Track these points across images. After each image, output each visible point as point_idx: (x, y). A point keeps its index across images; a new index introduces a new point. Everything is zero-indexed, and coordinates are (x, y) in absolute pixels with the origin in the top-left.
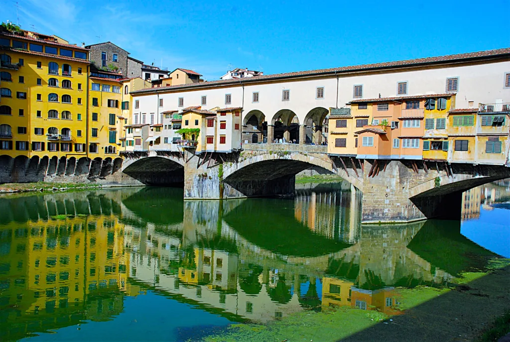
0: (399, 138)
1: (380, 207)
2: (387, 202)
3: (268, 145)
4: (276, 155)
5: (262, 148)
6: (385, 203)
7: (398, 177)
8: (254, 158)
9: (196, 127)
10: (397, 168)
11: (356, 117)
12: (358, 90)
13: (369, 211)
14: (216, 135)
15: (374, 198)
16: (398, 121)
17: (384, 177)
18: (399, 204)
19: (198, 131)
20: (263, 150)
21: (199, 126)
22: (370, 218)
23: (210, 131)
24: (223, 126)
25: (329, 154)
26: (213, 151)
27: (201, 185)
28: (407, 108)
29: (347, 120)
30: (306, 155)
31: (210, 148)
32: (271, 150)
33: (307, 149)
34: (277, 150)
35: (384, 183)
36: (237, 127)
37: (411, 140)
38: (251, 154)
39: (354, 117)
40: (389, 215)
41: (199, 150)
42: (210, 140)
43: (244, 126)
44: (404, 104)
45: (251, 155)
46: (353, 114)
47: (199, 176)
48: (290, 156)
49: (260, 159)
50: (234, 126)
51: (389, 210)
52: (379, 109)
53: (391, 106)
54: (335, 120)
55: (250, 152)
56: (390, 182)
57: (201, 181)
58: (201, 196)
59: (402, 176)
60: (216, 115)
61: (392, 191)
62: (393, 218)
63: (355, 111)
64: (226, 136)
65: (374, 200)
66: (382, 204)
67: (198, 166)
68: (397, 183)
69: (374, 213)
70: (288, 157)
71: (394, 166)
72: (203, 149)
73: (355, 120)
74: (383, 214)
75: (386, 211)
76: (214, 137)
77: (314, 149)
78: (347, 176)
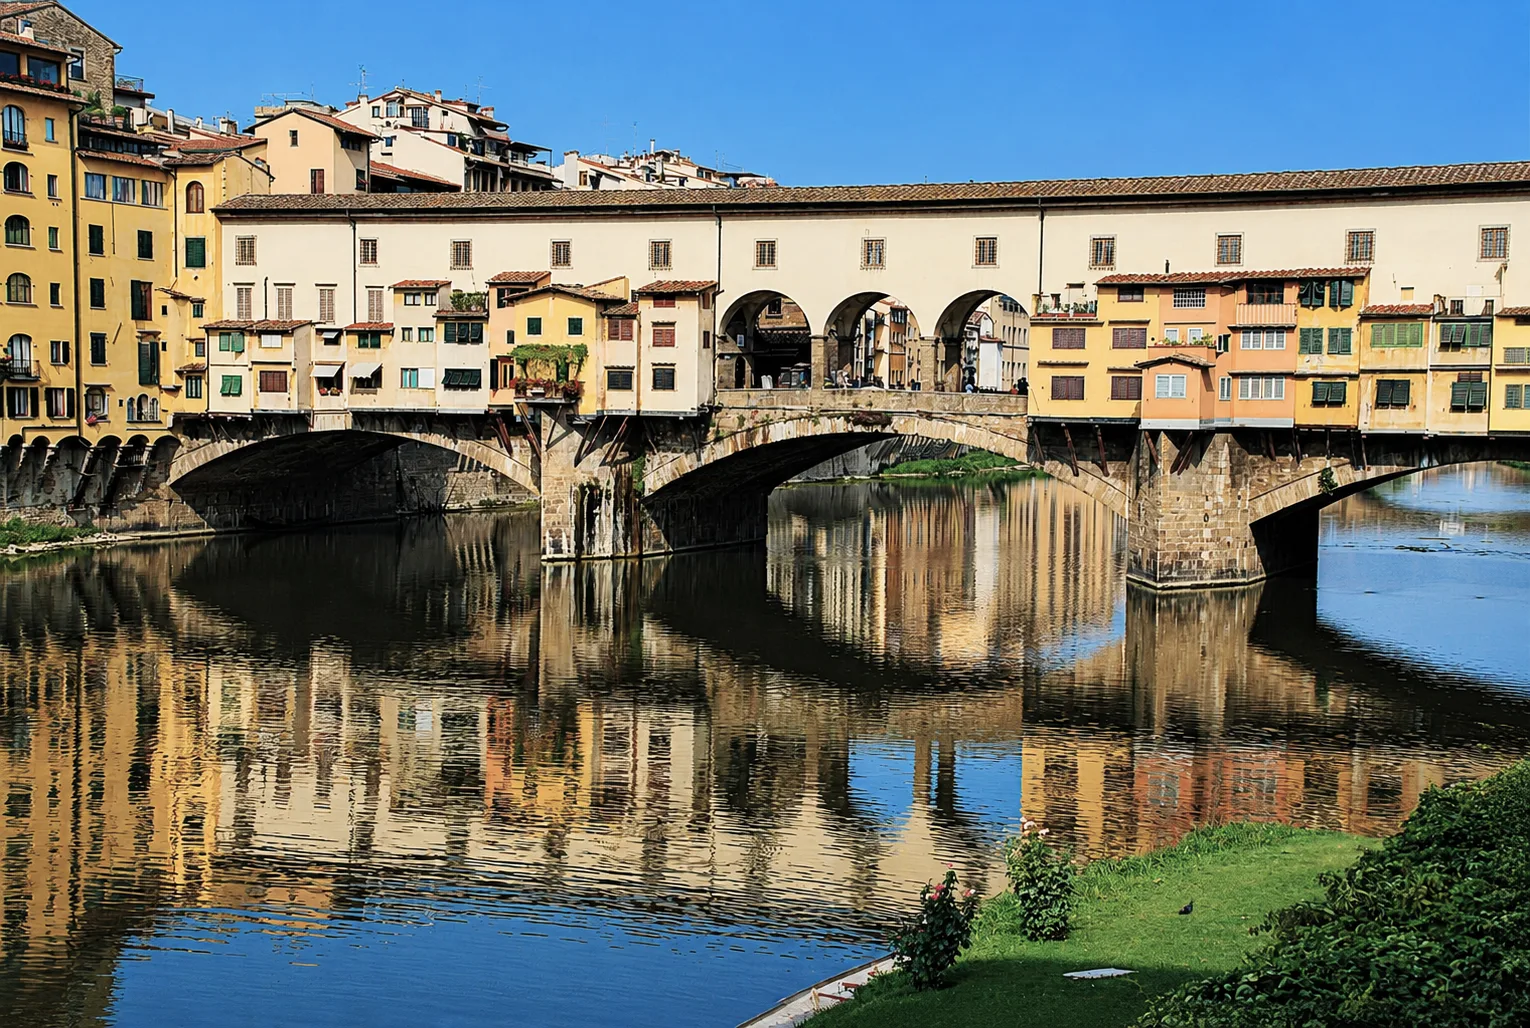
0: (1231, 375)
1: (1193, 548)
2: (1207, 533)
3: (815, 395)
4: (840, 422)
5: (792, 402)
6: (1204, 536)
7: (1229, 472)
8: (763, 429)
9: (573, 341)
10: (1226, 450)
11: (1111, 323)
13: (1171, 557)
14: (639, 363)
15: (1182, 525)
16: (1228, 332)
17: (1200, 473)
18: (1230, 539)
19: (581, 353)
21: (583, 339)
22: (1174, 574)
23: (621, 353)
24: (665, 338)
25: (1034, 418)
26: (630, 413)
28: (1250, 301)
29: (1088, 329)
31: (621, 403)
34: (844, 407)
35: (1199, 487)
36: (706, 340)
37: (1262, 382)
38: (752, 418)
39: (1106, 323)
40: (1212, 565)
41: (588, 408)
43: (721, 338)
44: (1242, 294)
45: (749, 422)
47: (581, 488)
49: (782, 432)
50: (702, 337)
51: (1211, 555)
52: (1177, 304)
53: (1212, 298)
54: (1051, 329)
55: (747, 414)
56: (1212, 484)
59: (1236, 471)
61: (1217, 505)
62: (1218, 572)
63: (1111, 308)
64: (676, 367)
65: (1183, 530)
66: (1197, 540)
67: (578, 461)
68: (1227, 486)
71: (1220, 447)
72: (599, 407)
73: (1108, 330)
74: (1200, 563)
75: (1205, 556)
76: (635, 371)
78: (1072, 474)
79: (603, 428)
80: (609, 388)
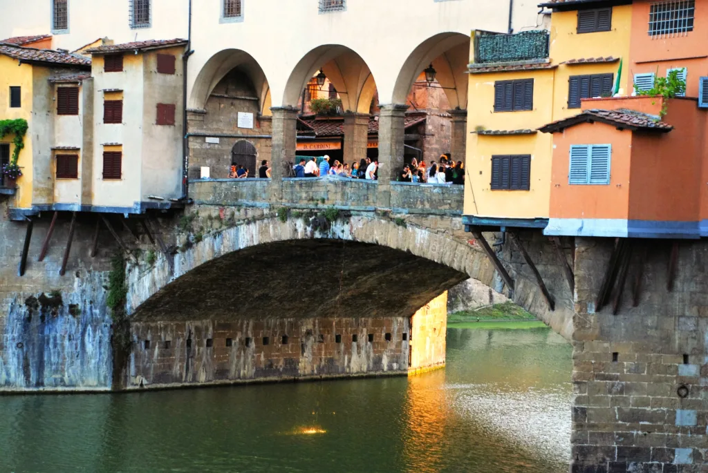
1: (653, 442)
3: (276, 186)
4: (300, 223)
5: (254, 197)
6: (678, 423)
8: (229, 234)
9: (12, 114)
13: (600, 455)
14: (89, 145)
15: (625, 401)
17: (666, 312)
20: (258, 203)
24: (113, 112)
25: (470, 217)
26: (76, 208)
27: (36, 337)
29: (537, 77)
30: (401, 223)
32: (285, 203)
33: (407, 202)
34: (303, 204)
36: (165, 114)
38: (219, 218)
39: (561, 67)
41: (25, 201)
42: (66, 165)
43: (196, 113)
45: (216, 224)
46: (558, 55)
47: (30, 302)
48: (346, 227)
49: (247, 236)
50: (154, 111)
54: (493, 81)
55: (214, 212)
57: (36, 323)
58: (33, 379)
60: (87, 68)
64: (123, 150)
65: (626, 409)
66: (661, 429)
69: (624, 466)
70: (342, 231)
72: (43, 201)
73: (563, 77)
74: (670, 470)
75: (682, 457)
76: (81, 154)
77: (430, 201)
78: (546, 306)
79: (53, 226)
80: (59, 176)
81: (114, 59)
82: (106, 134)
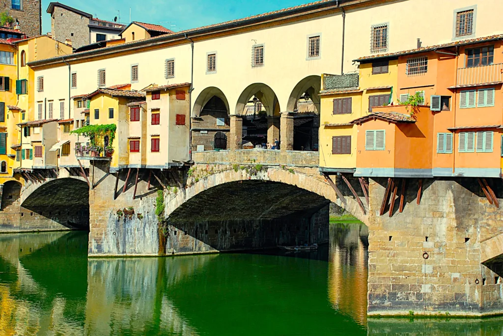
0: (452, 130)
1: (410, 281)
2: (428, 269)
3: (232, 154)
4: (244, 172)
5: (222, 159)
6: (423, 271)
7: (453, 216)
8: (211, 178)
9: (109, 122)
10: (450, 195)
11: (369, 91)
12: (380, 35)
13: (383, 288)
14: (144, 136)
15: (396, 260)
16: (449, 93)
17: (417, 215)
18: (457, 275)
19: (113, 129)
20: (224, 163)
21: (114, 121)
22: (387, 303)
23: (135, 129)
24: (156, 120)
25: (322, 168)
26: (139, 167)
27: (122, 229)
28: (469, 64)
29: (353, 97)
30: (292, 171)
31: (135, 160)
32: (237, 162)
33: (295, 160)
34: (245, 162)
35: (417, 228)
36: (180, 120)
37: (476, 135)
38: (206, 170)
39: (365, 92)
40: (435, 298)
41: (115, 164)
42: (134, 145)
43: (195, 119)
44: (463, 57)
45: (205, 173)
46: (363, 86)
47: (119, 212)
48: (266, 174)
49: (219, 179)
50: (175, 118)
51: (433, 288)
52: (412, 71)
53: (432, 63)
54: (332, 99)
55: (204, 167)
56: (432, 226)
57: (122, 222)
58: (121, 250)
59: (463, 213)
60: (144, 99)
61: (439, 245)
62: (443, 305)
63: (369, 79)
64: (160, 137)
65: (397, 265)
66: (414, 275)
67: (116, 195)
68: (450, 229)
69: (395, 294)
70: (264, 176)
71: (441, 193)
72: (123, 163)
73: (366, 96)
74: (419, 296)
75: (425, 289)
76: (141, 140)
77: (305, 159)
78: (362, 212)
79: (129, 175)
80: (131, 151)
81: (156, 93)
82: (152, 130)
